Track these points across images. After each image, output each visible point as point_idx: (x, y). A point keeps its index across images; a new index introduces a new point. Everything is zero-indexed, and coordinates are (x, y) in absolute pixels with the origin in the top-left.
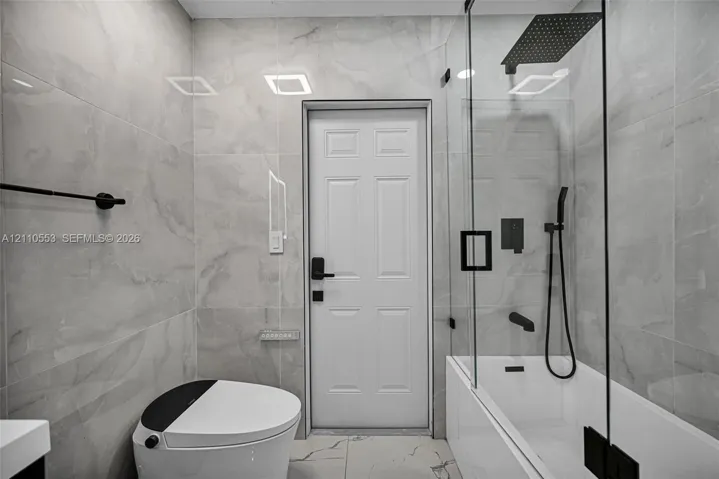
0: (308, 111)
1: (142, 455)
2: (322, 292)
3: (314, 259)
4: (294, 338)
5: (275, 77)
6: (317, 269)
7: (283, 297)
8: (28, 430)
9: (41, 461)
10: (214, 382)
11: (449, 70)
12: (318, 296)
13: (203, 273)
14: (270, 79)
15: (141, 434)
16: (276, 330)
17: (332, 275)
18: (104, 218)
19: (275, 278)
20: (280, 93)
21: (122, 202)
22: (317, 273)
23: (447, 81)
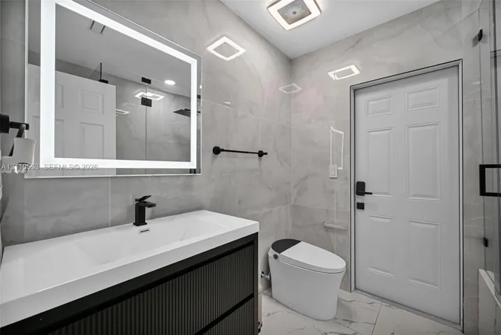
0: (355, 90)
1: (272, 261)
2: (363, 204)
3: (358, 183)
4: (343, 228)
5: (333, 72)
6: (360, 189)
7: (337, 204)
8: (248, 224)
9: (257, 233)
10: (299, 242)
11: (481, 31)
12: (361, 206)
13: (295, 187)
14: (331, 74)
15: (272, 253)
16: (333, 223)
17: (371, 194)
18: (260, 160)
19: (332, 192)
20: (337, 79)
21: (266, 154)
22: (360, 191)
23: (480, 39)
